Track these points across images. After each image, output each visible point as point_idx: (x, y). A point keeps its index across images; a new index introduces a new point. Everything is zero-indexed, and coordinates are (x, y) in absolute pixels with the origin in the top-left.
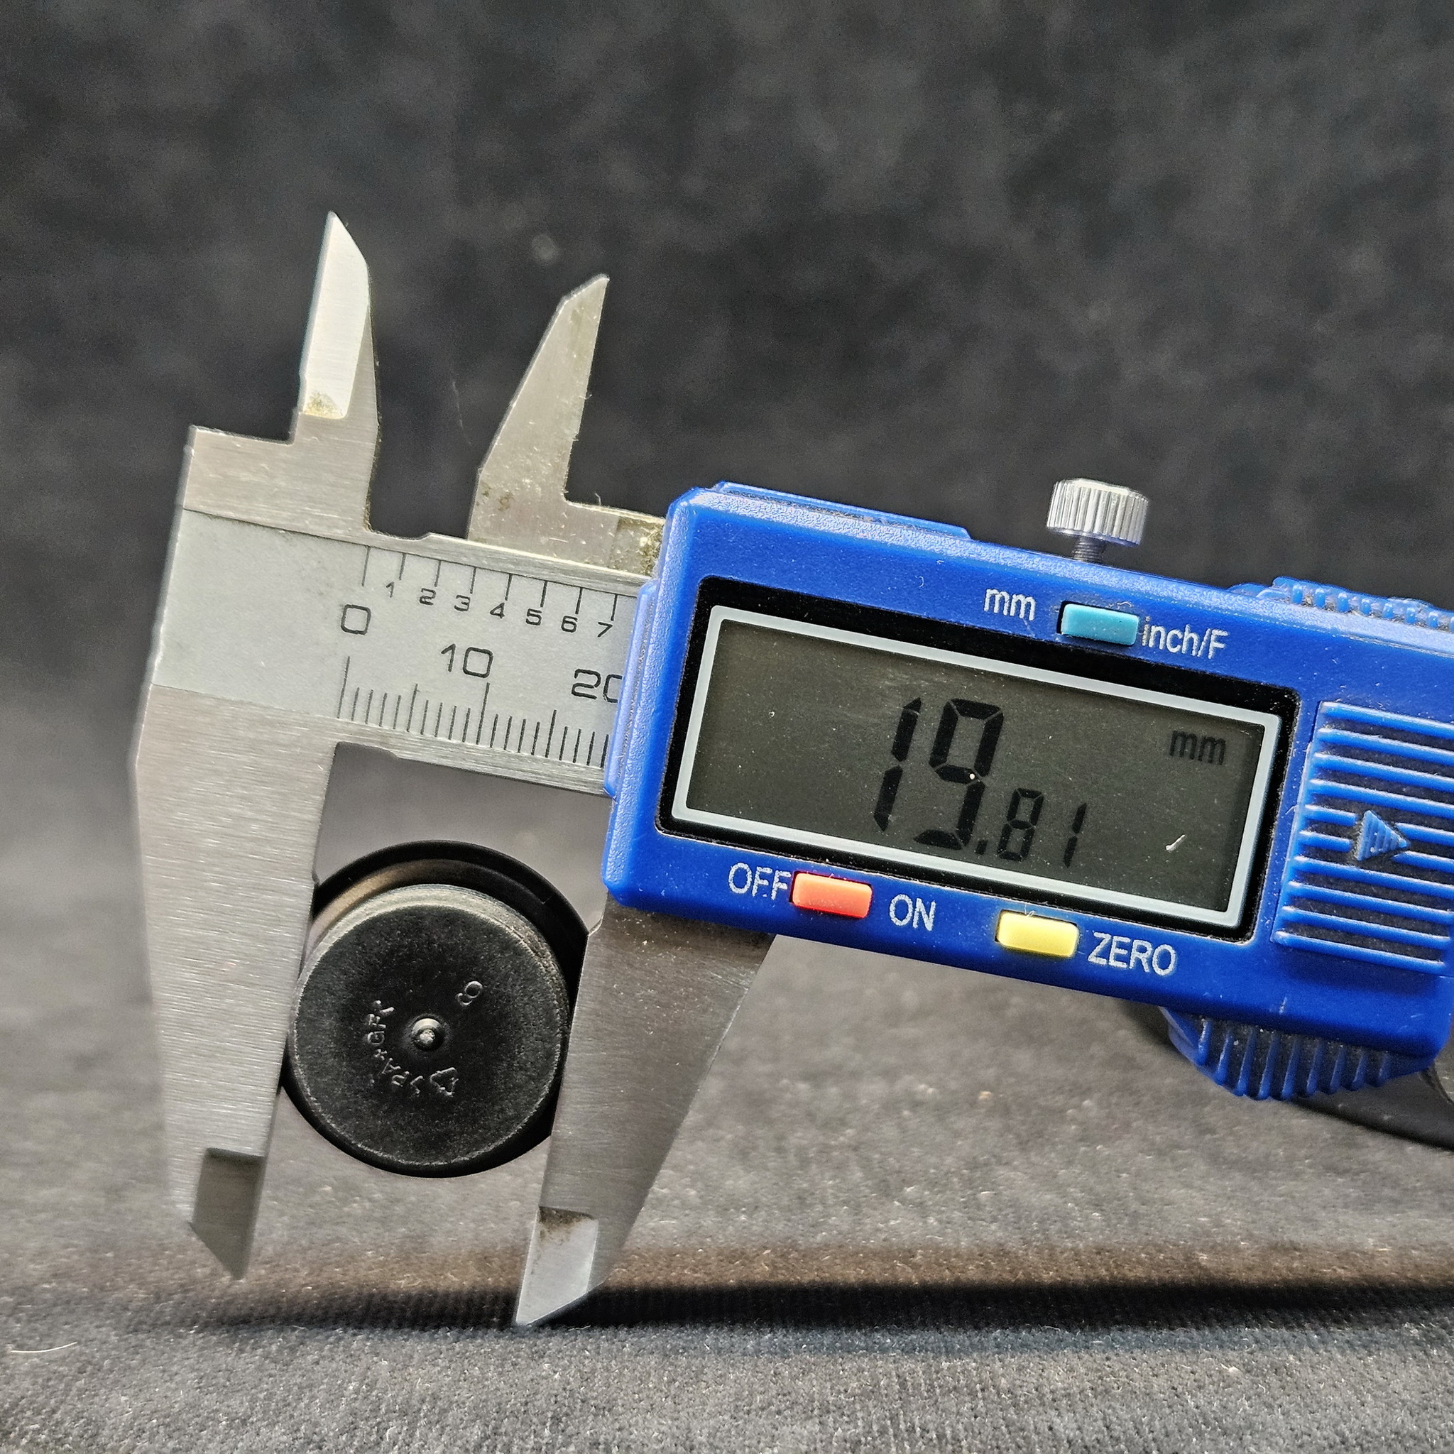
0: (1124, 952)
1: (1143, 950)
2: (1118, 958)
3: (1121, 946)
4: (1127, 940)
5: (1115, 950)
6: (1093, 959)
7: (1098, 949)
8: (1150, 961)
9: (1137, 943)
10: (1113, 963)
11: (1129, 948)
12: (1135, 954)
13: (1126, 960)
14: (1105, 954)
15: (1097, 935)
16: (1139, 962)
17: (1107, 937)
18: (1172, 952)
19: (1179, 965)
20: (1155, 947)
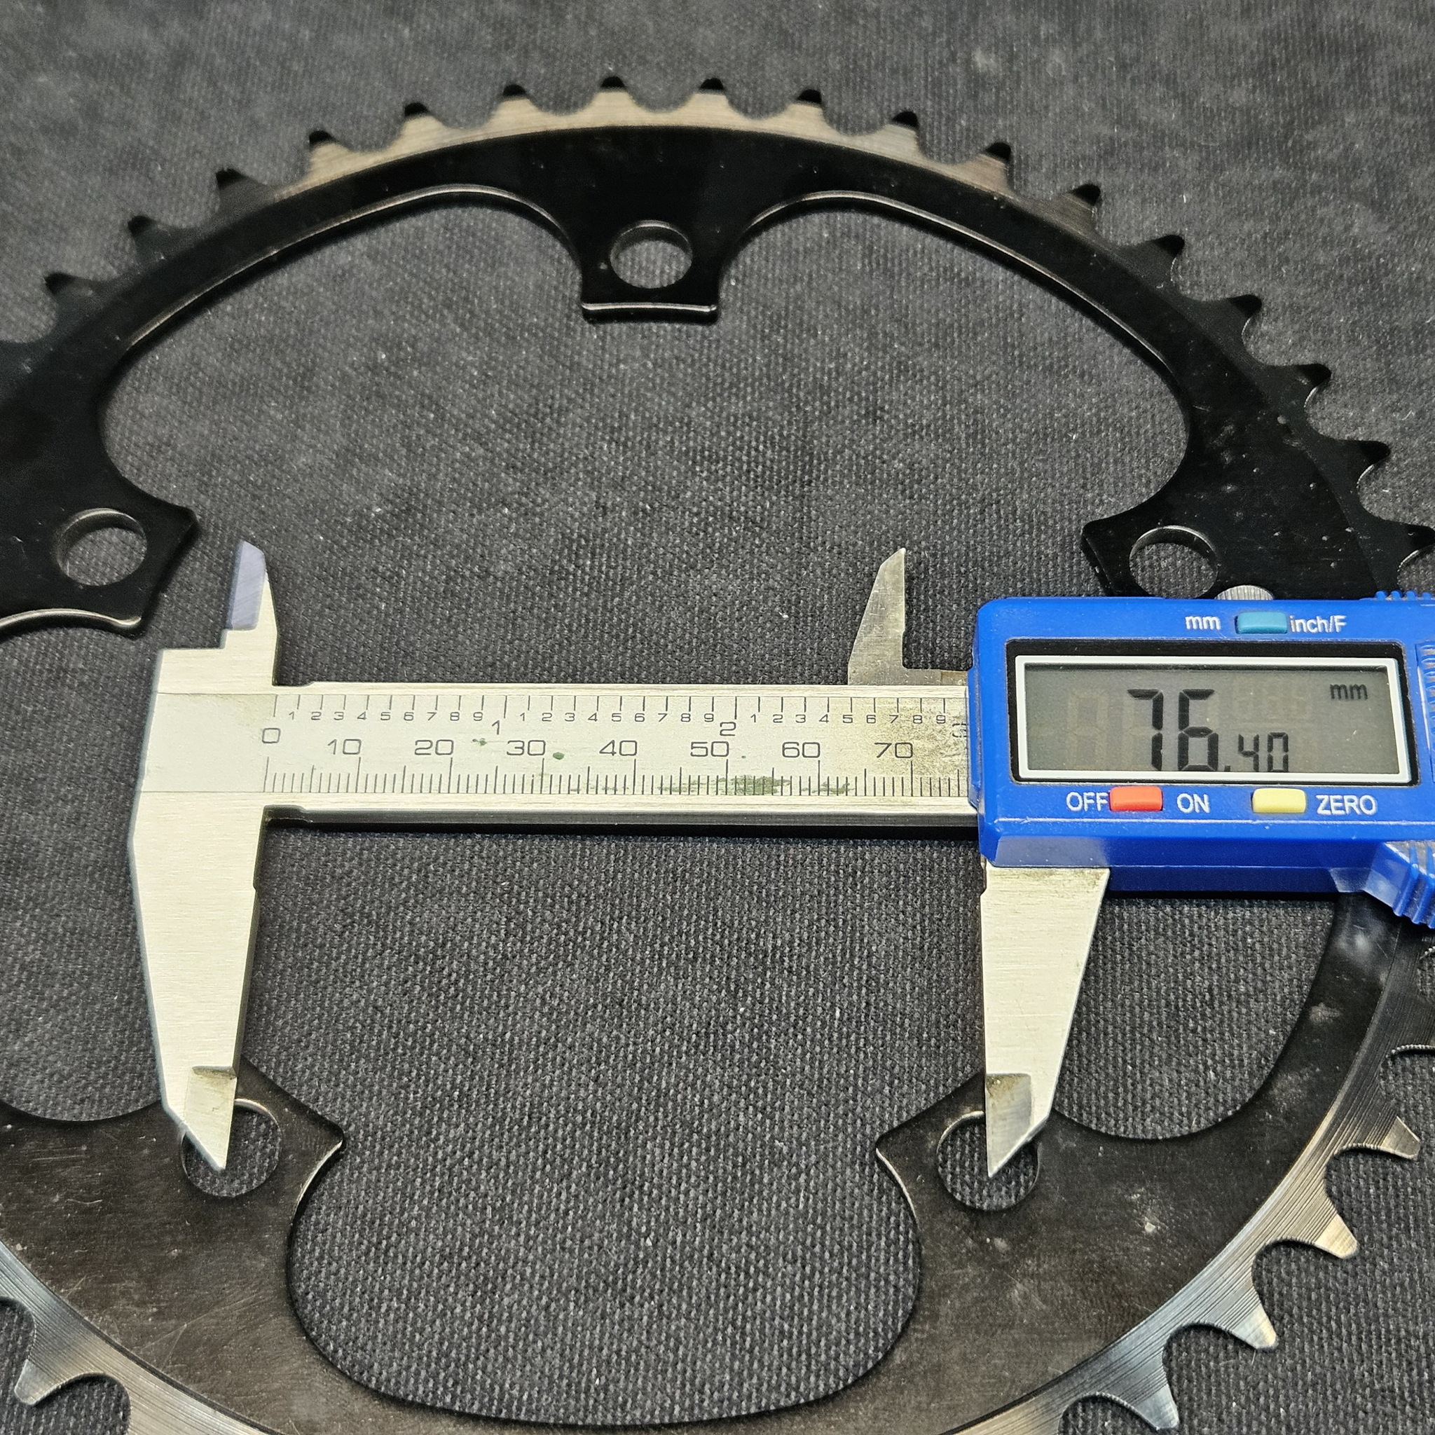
0: (1340, 804)
1: (1352, 801)
2: (1338, 809)
3: (1337, 801)
4: (1339, 797)
5: (1333, 805)
6: (1320, 811)
7: (1323, 805)
8: (1359, 806)
9: (1346, 798)
10: (1335, 812)
11: (1342, 801)
12: (1347, 805)
13: (1343, 808)
14: (1328, 807)
15: (1319, 797)
16: (1352, 808)
17: (1326, 797)
18: (1371, 799)
19: (1379, 806)
20: (1359, 797)
